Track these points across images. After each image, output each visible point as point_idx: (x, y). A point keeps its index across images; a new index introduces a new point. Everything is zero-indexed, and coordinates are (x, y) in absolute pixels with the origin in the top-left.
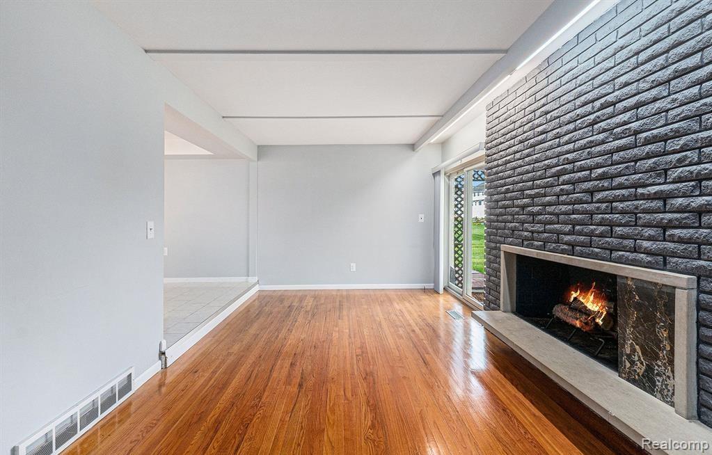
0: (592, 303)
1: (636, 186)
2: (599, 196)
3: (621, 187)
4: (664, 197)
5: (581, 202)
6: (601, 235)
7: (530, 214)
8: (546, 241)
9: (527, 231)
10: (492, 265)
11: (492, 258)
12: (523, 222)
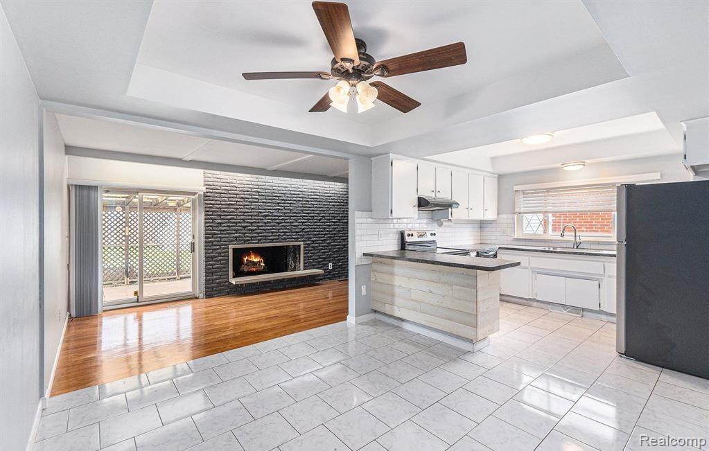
0: (255, 259)
1: (291, 223)
2: (281, 225)
3: (288, 223)
4: (297, 226)
5: (275, 226)
6: (283, 236)
7: (249, 230)
8: (260, 240)
9: (248, 237)
10: (216, 259)
11: (217, 255)
12: (244, 234)
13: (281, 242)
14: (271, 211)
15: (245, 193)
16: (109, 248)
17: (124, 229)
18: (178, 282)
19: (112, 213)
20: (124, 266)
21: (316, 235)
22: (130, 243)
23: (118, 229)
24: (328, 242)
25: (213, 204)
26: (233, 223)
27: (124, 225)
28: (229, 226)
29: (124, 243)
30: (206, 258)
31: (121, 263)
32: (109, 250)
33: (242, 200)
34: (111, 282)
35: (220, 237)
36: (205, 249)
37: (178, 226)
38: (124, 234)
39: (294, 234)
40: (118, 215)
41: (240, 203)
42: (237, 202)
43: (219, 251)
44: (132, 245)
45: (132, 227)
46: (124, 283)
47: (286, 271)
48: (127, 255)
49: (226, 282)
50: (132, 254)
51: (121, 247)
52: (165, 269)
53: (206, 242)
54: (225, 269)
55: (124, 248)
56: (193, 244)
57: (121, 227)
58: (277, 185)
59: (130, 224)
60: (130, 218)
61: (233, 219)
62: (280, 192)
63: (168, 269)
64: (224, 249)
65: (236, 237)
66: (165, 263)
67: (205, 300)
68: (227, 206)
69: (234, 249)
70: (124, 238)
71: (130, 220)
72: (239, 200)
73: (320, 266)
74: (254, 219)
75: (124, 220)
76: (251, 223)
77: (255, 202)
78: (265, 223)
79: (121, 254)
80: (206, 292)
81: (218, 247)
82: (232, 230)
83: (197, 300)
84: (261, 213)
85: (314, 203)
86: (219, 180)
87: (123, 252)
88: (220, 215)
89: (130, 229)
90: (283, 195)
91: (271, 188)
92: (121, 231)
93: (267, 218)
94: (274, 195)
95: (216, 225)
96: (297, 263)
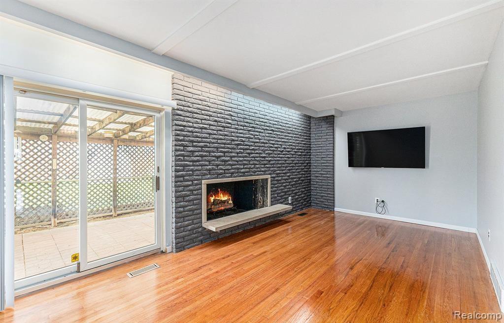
1: (260, 153)
2: (251, 155)
3: (257, 153)
5: (246, 157)
6: (253, 168)
7: (222, 161)
8: (232, 173)
9: (222, 169)
10: (188, 198)
11: (188, 193)
12: (217, 166)
13: (251, 175)
14: (243, 139)
15: (219, 115)
16: (31, 184)
17: (50, 162)
18: (115, 220)
19: (36, 143)
20: (50, 204)
21: (279, 167)
22: (58, 178)
23: (43, 162)
24: (288, 174)
25: (184, 126)
26: (206, 152)
27: (50, 157)
28: (202, 156)
29: (50, 178)
30: (177, 197)
31: (46, 202)
32: (31, 187)
33: (215, 123)
34: (34, 225)
35: (192, 170)
36: (176, 186)
37: (115, 160)
38: (50, 167)
39: (263, 166)
40: (43, 145)
41: (214, 128)
42: (210, 125)
43: (191, 188)
44: (61, 180)
45: (61, 159)
46: (51, 224)
47: (255, 208)
48: (54, 193)
49: (198, 228)
50: (60, 190)
51: (46, 183)
52: (101, 206)
53: (176, 177)
54: (198, 211)
55: (50, 184)
56: (158, 179)
57: (47, 159)
58: (248, 109)
59: (58, 157)
60: (58, 149)
61: (206, 146)
62: (251, 118)
63: (103, 206)
64: (197, 185)
65: (210, 170)
66: (100, 199)
67: (175, 254)
68: (200, 130)
69: (208, 185)
70: (50, 173)
71: (58, 151)
72: (212, 123)
73: (282, 200)
74: (228, 148)
75: (50, 151)
76: (224, 152)
77: (228, 127)
78: (238, 153)
79: (46, 191)
80: (176, 244)
81: (190, 183)
82: (205, 161)
83: (163, 257)
84: (234, 140)
85: (278, 133)
86: (190, 95)
87: (50, 189)
88: (192, 142)
89: (58, 162)
90: (253, 122)
91: (242, 112)
92: (47, 165)
93: (239, 147)
94: (245, 120)
95: (188, 154)
96: (265, 199)
